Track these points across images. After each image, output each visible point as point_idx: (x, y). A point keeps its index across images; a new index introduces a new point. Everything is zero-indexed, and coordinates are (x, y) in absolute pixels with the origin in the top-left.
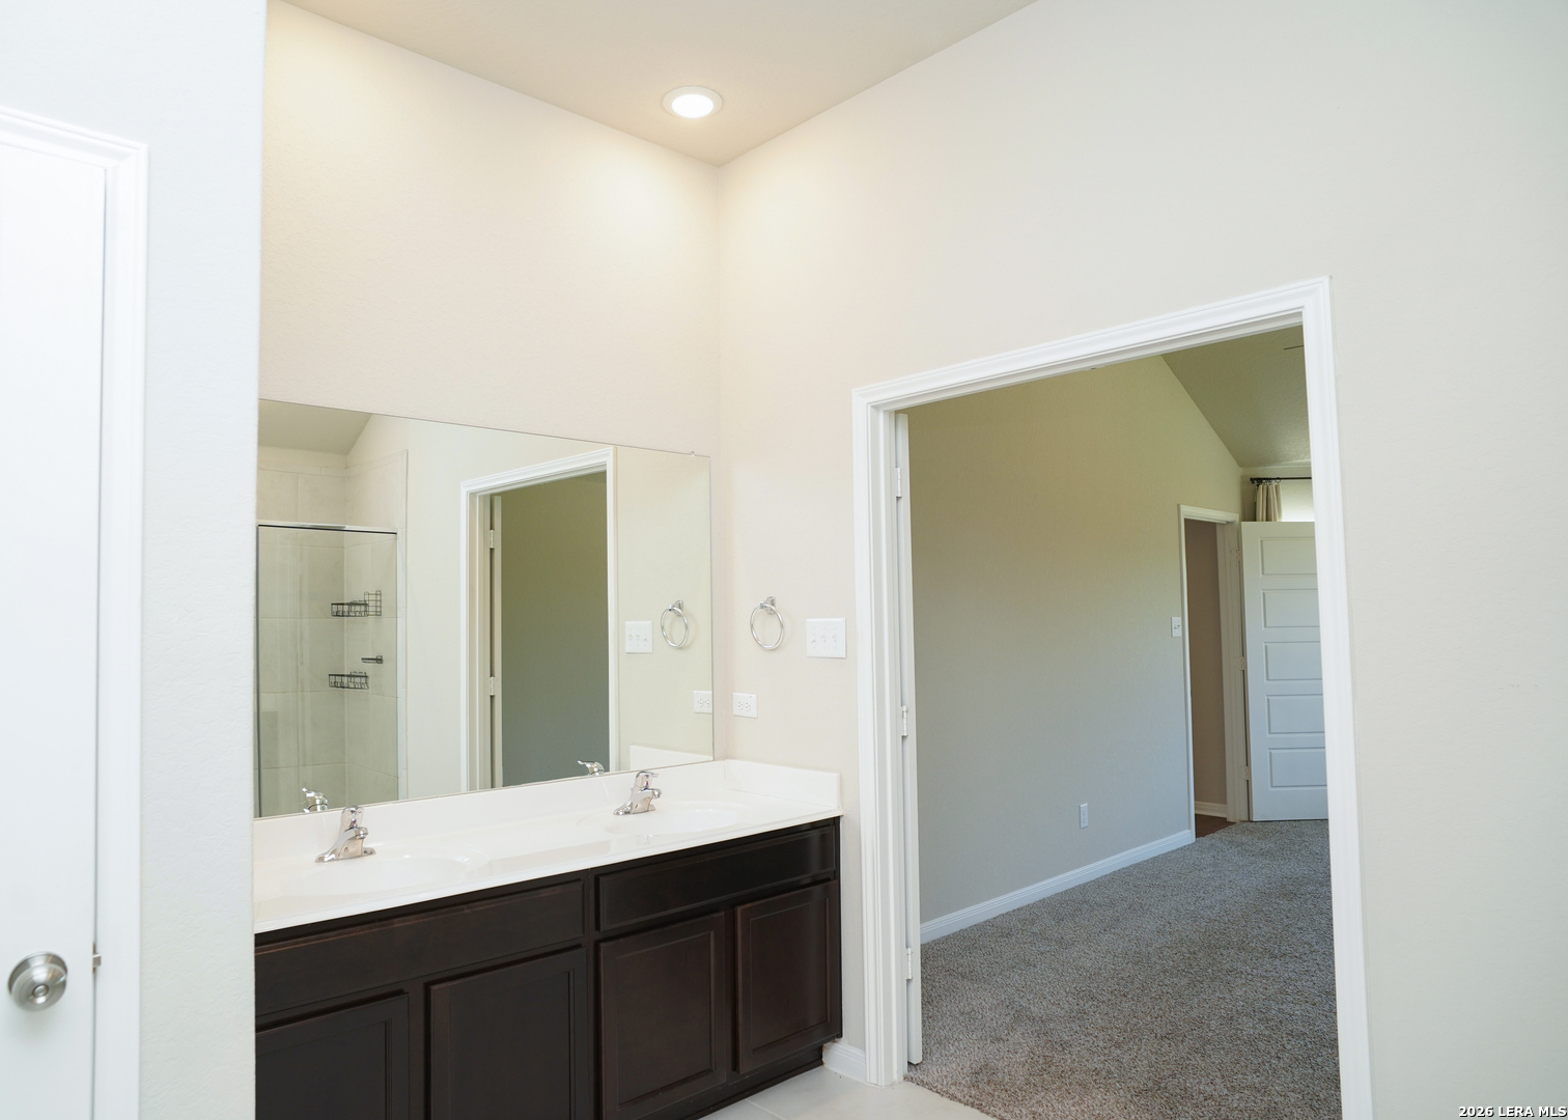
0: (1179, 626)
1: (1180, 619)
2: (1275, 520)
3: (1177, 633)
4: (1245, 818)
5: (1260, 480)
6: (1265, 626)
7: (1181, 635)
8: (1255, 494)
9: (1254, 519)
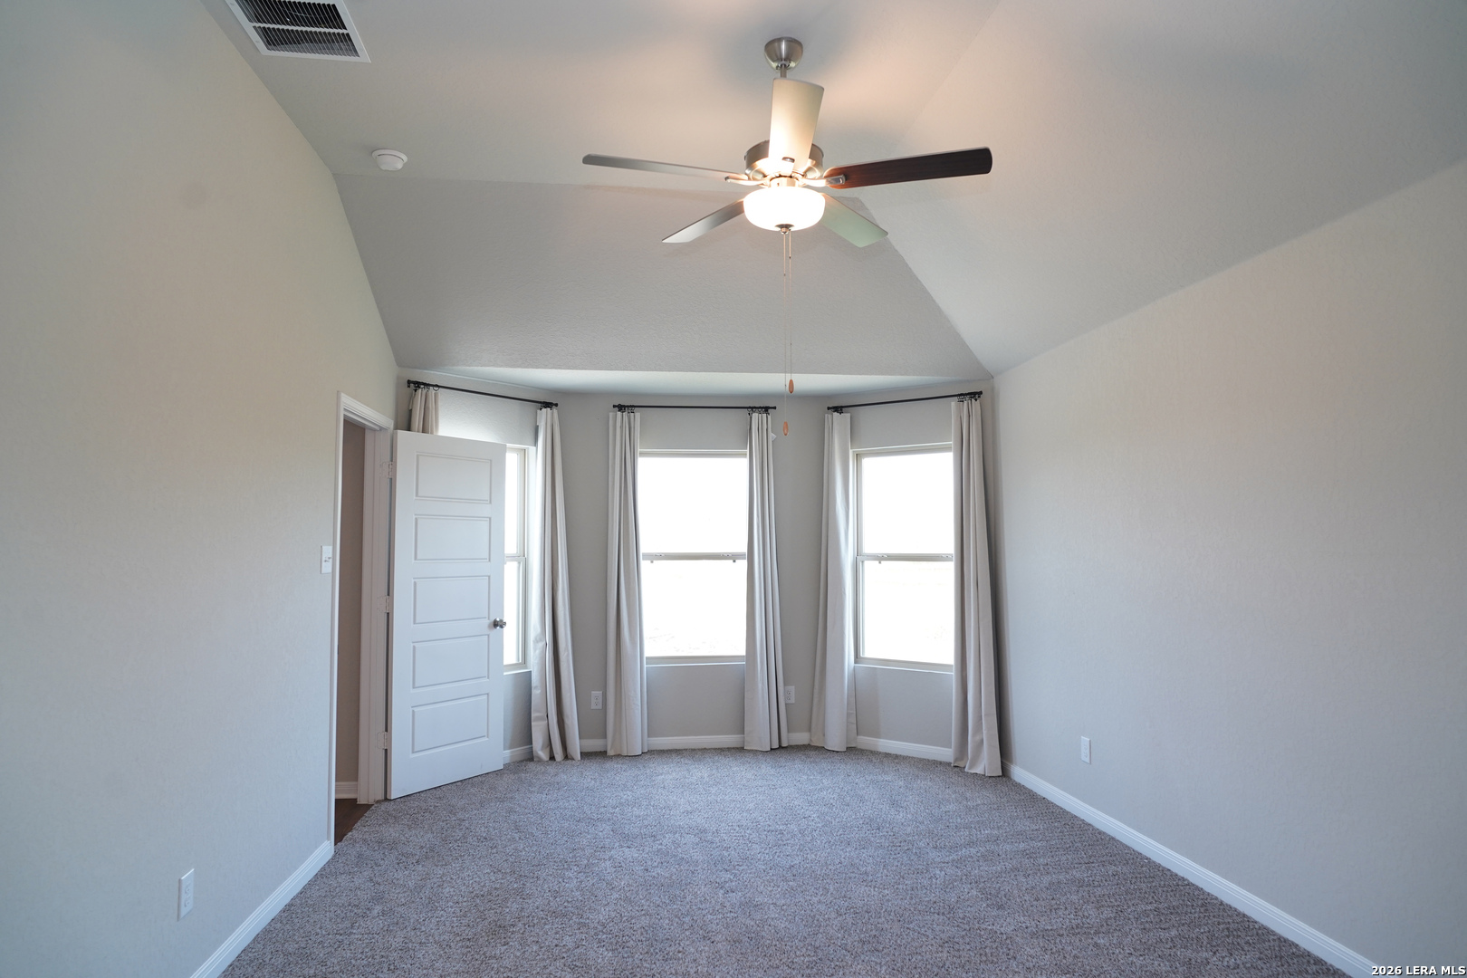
0: (329, 556)
1: (331, 548)
2: (432, 433)
3: (327, 568)
4: (381, 797)
5: (418, 385)
6: (416, 559)
7: (330, 570)
8: (411, 399)
9: (409, 429)
